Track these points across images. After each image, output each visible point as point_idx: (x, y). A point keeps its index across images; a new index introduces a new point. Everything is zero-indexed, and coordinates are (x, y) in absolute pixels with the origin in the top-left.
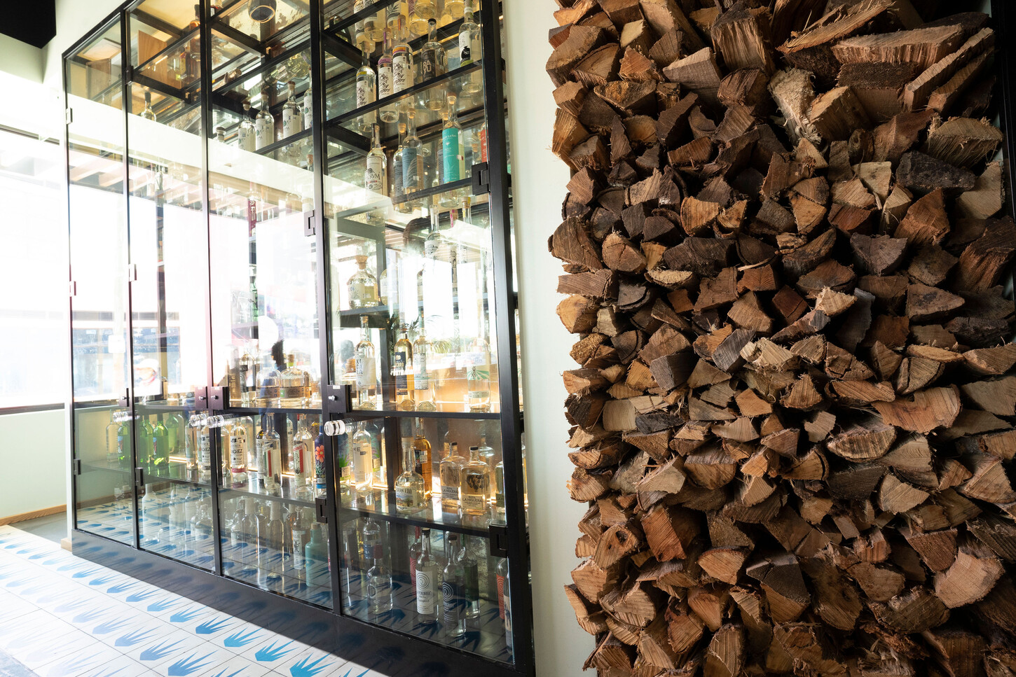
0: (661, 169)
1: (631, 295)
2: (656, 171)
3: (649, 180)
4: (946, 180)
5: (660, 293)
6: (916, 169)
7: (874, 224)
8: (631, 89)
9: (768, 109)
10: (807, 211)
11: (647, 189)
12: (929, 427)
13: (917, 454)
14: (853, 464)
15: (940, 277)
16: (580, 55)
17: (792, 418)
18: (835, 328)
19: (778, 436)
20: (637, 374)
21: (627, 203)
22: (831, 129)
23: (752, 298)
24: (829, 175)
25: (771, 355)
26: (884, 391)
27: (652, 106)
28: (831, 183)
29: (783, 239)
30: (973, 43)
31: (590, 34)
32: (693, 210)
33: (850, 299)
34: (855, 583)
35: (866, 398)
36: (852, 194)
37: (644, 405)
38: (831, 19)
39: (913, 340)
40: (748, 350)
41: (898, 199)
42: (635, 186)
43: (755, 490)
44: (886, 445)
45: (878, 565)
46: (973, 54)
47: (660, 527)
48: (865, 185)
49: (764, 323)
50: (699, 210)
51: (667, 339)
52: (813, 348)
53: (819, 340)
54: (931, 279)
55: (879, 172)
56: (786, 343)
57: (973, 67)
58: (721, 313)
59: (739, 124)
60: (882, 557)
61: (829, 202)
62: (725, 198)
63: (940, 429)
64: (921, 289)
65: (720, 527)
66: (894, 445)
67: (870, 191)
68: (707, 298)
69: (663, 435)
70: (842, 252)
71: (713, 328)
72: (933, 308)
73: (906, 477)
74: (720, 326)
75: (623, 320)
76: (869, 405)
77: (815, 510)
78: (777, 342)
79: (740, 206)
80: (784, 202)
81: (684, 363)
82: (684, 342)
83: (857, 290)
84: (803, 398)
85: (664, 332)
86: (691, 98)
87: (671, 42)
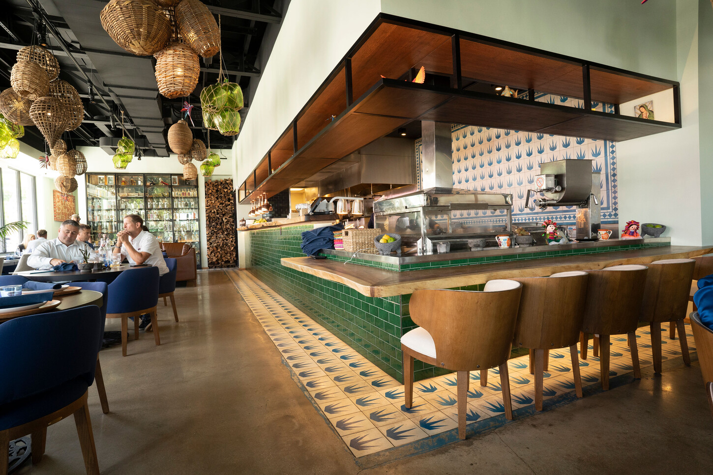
1: (213, 232)
5: (215, 232)
7: (228, 228)
9: (222, 220)
10: (225, 227)
11: (214, 224)
17: (223, 240)
18: (226, 235)
19: (222, 241)
20: (212, 237)
22: (226, 222)
24: (226, 225)
25: (222, 236)
27: (214, 218)
36: (227, 226)
37: (213, 240)
43: (221, 245)
47: (215, 248)
50: (218, 226)
51: (215, 235)
58: (219, 233)
59: (220, 221)
65: (219, 248)
70: (226, 230)
75: (211, 234)
77: (225, 246)
81: (216, 237)
87: (216, 213)
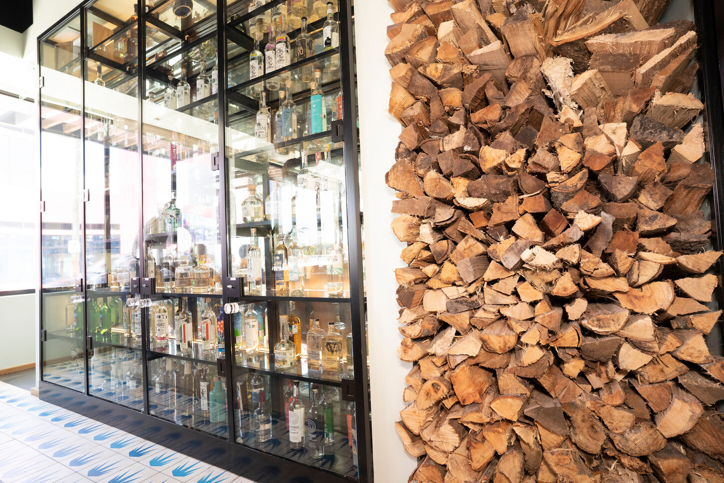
0: (466, 125)
2: (462, 127)
3: (457, 134)
4: (664, 136)
5: (464, 213)
6: (644, 128)
7: (615, 166)
8: (445, 69)
10: (568, 156)
11: (456, 139)
12: (652, 310)
13: (644, 328)
14: (600, 336)
15: (660, 204)
16: (409, 45)
17: (557, 301)
18: (586, 240)
20: (448, 271)
21: (441, 150)
22: (585, 99)
23: (529, 217)
24: (583, 132)
26: (621, 284)
28: (583, 137)
29: (551, 176)
30: (683, 40)
31: (416, 30)
32: (487, 155)
33: (597, 219)
34: (600, 419)
35: (609, 289)
36: (600, 145)
37: (452, 293)
38: (585, 23)
39: (641, 248)
40: (526, 255)
41: (632, 149)
42: (446, 138)
44: (622, 322)
45: (617, 407)
46: (683, 48)
47: (463, 380)
48: (608, 138)
49: (538, 235)
50: (491, 156)
51: (470, 247)
52: (572, 253)
53: (576, 247)
54: (653, 205)
55: (617, 130)
56: (553, 250)
57: (683, 57)
58: (507, 228)
59: (521, 95)
60: (619, 402)
61: (583, 150)
62: (510, 147)
63: (660, 312)
64: (647, 213)
65: (507, 381)
66: (628, 322)
67: (612, 143)
68: (498, 218)
69: (466, 315)
71: (501, 238)
72: (655, 226)
73: (637, 345)
74: (506, 238)
75: (438, 232)
76: (611, 294)
77: (573, 368)
78: (547, 249)
79: (521, 153)
80: (552, 150)
81: (482, 262)
82: (481, 248)
83: (603, 213)
84: (565, 289)
85: (467, 241)
86: (487, 76)
87: (473, 36)
